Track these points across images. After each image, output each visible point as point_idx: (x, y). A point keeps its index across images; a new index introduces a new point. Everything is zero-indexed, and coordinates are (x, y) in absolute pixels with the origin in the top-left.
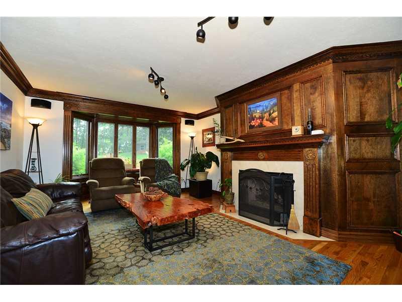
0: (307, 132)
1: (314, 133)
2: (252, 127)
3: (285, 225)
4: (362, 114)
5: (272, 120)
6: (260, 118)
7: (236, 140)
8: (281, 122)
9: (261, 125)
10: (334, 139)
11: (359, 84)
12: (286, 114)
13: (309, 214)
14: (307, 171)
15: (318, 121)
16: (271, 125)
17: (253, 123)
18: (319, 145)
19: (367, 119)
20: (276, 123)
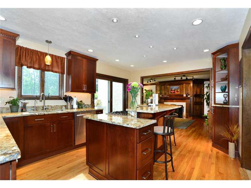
0: (187, 96)
1: (188, 96)
2: (171, 93)
3: (182, 118)
4: (197, 93)
5: (178, 92)
6: (174, 91)
7: (166, 96)
8: (180, 92)
9: (174, 93)
10: (192, 98)
11: (197, 86)
12: (181, 90)
13: (187, 114)
14: (186, 104)
15: (189, 93)
16: (177, 93)
17: (172, 92)
18: (189, 99)
19: (198, 94)
20: (179, 93)
